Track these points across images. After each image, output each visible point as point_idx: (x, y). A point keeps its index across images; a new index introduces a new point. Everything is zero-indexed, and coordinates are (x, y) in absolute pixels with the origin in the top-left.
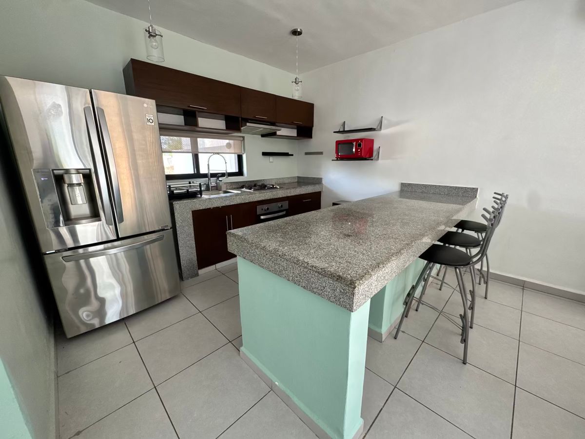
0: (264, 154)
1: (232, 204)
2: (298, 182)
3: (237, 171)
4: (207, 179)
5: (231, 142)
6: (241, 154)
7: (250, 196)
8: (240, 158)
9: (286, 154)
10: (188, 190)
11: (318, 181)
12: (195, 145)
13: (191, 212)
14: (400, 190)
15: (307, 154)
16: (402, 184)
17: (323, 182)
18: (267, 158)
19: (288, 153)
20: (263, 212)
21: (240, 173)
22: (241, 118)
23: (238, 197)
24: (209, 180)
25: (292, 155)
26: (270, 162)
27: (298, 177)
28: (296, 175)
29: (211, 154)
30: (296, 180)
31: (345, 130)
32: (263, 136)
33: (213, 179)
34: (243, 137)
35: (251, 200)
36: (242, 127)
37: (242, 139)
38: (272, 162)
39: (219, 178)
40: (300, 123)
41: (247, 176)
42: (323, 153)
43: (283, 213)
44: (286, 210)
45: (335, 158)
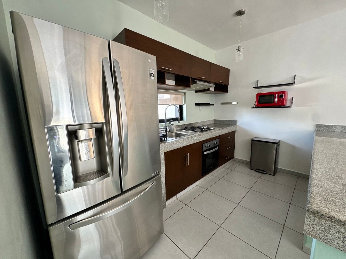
0: (197, 104)
1: (189, 144)
2: (215, 123)
4: (164, 123)
6: (182, 105)
8: (181, 107)
9: (208, 104)
11: (233, 123)
14: (314, 130)
15: (222, 104)
16: (317, 125)
17: (238, 123)
18: (198, 107)
19: (209, 103)
20: (206, 149)
21: (181, 119)
22: (191, 77)
24: (166, 124)
25: (213, 105)
26: (199, 110)
27: (215, 120)
29: (168, 105)
30: (214, 122)
31: (259, 86)
32: (196, 92)
34: (185, 93)
35: (200, 140)
36: (191, 85)
37: (184, 94)
38: (201, 110)
39: (171, 122)
40: (223, 82)
41: (186, 121)
42: (238, 103)
43: (217, 148)
44: (218, 146)
45: (255, 107)
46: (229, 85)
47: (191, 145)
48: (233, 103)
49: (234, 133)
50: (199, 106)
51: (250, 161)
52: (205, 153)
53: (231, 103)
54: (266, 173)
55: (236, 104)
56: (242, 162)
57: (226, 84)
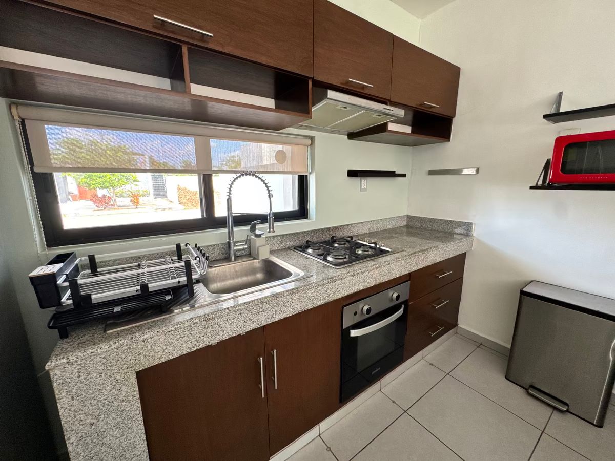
0: (352, 174)
1: (278, 318)
2: (407, 227)
3: (297, 208)
4: (226, 230)
5: (287, 149)
6: (305, 174)
7: (330, 286)
8: (303, 182)
9: (391, 174)
10: (144, 287)
12: (204, 154)
13: (133, 379)
15: (432, 172)
17: (475, 232)
18: (356, 181)
19: (393, 171)
20: (358, 319)
21: (302, 213)
22: (313, 79)
23: (297, 296)
24: (231, 233)
25: (404, 175)
26: (362, 190)
27: (410, 218)
28: (405, 212)
29: (235, 176)
30: (404, 223)
31: (561, 111)
32: (352, 136)
33: (241, 232)
34: (312, 138)
35: (332, 297)
36: (313, 105)
37: (309, 142)
38: (365, 190)
39: (257, 227)
40: (435, 106)
41: (315, 220)
42: (480, 171)
43: (400, 312)
44: (406, 303)
45: (540, 183)
46: (455, 117)
47: (285, 319)
48: (466, 171)
49: (459, 261)
50: (359, 179)
51: (509, 346)
52: (354, 333)
53: (457, 172)
54: (568, 411)
55: (474, 173)
56: (480, 344)
57: (447, 113)
